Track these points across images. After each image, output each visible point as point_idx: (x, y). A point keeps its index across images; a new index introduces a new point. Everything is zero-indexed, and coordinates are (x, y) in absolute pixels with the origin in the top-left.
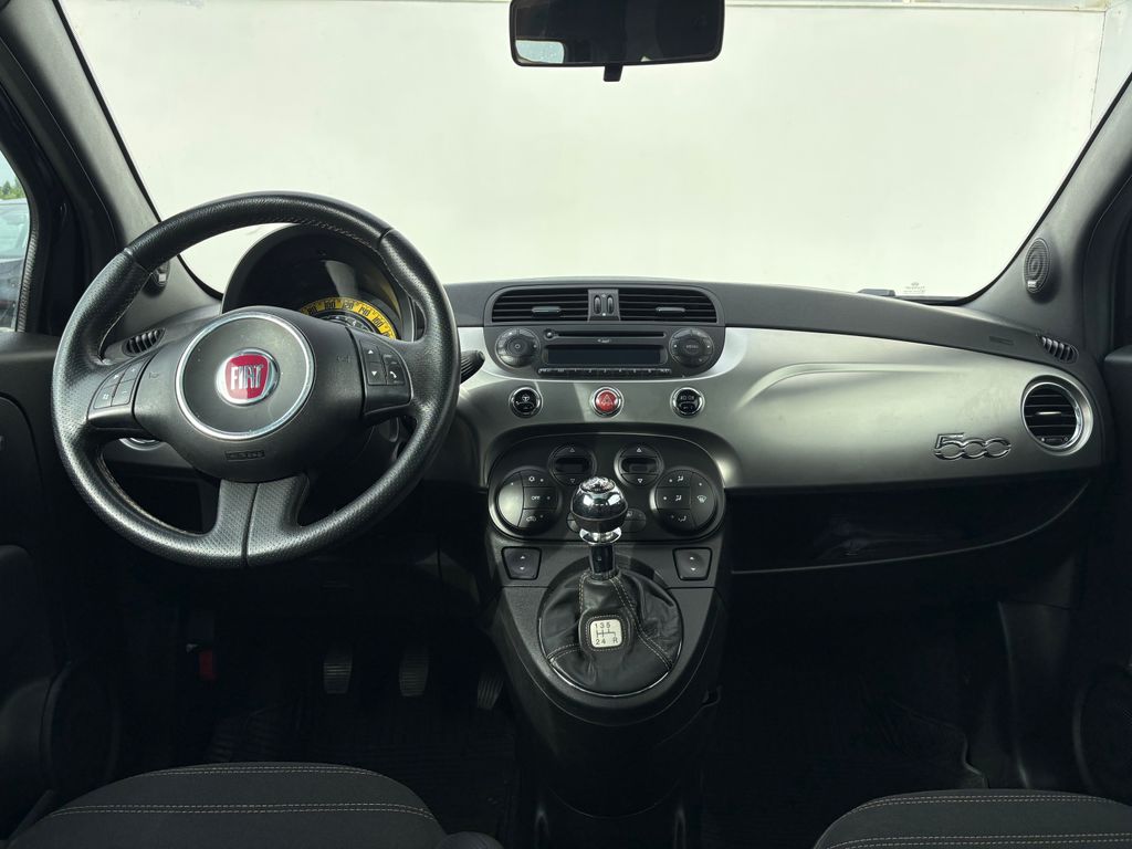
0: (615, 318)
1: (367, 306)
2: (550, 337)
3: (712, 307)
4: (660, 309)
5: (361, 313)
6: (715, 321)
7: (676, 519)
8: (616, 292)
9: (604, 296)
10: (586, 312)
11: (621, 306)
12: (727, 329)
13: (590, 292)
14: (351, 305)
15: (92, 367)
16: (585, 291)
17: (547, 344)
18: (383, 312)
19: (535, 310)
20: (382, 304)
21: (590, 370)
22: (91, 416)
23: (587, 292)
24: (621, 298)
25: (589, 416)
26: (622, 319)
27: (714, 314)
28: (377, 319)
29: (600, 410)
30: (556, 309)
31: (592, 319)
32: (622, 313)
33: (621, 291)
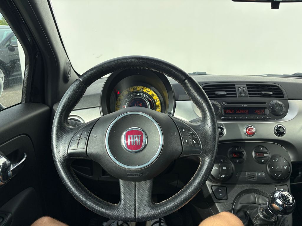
0: (247, 96)
1: (148, 89)
2: (224, 104)
3: (281, 91)
4: (264, 93)
5: (146, 92)
6: (283, 97)
7: (277, 175)
8: (245, 86)
9: (242, 87)
10: (236, 94)
11: (248, 91)
12: (289, 100)
13: (236, 85)
14: (143, 89)
15: (68, 129)
16: (234, 85)
17: (223, 107)
18: (154, 92)
19: (217, 93)
20: (154, 89)
21: (241, 117)
22: (69, 151)
23: (235, 86)
24: (248, 88)
25: (244, 137)
26: (250, 97)
27: (283, 94)
28: (152, 94)
29: (248, 134)
30: (225, 93)
31: (239, 97)
32: (249, 94)
33: (247, 85)
